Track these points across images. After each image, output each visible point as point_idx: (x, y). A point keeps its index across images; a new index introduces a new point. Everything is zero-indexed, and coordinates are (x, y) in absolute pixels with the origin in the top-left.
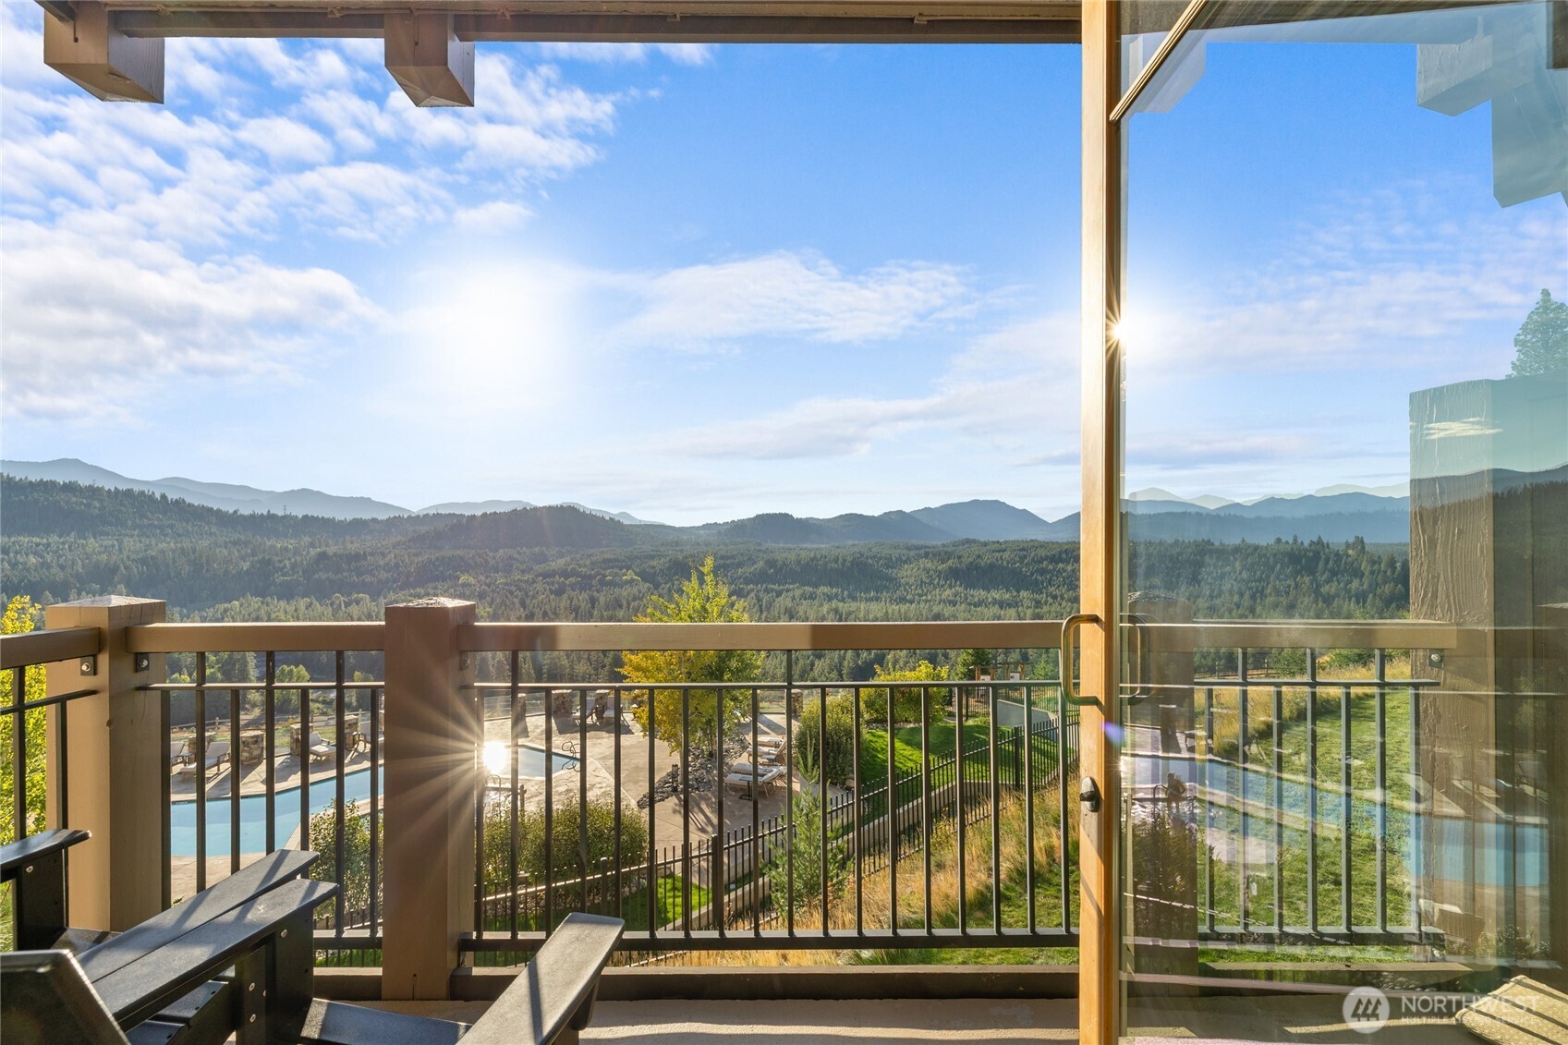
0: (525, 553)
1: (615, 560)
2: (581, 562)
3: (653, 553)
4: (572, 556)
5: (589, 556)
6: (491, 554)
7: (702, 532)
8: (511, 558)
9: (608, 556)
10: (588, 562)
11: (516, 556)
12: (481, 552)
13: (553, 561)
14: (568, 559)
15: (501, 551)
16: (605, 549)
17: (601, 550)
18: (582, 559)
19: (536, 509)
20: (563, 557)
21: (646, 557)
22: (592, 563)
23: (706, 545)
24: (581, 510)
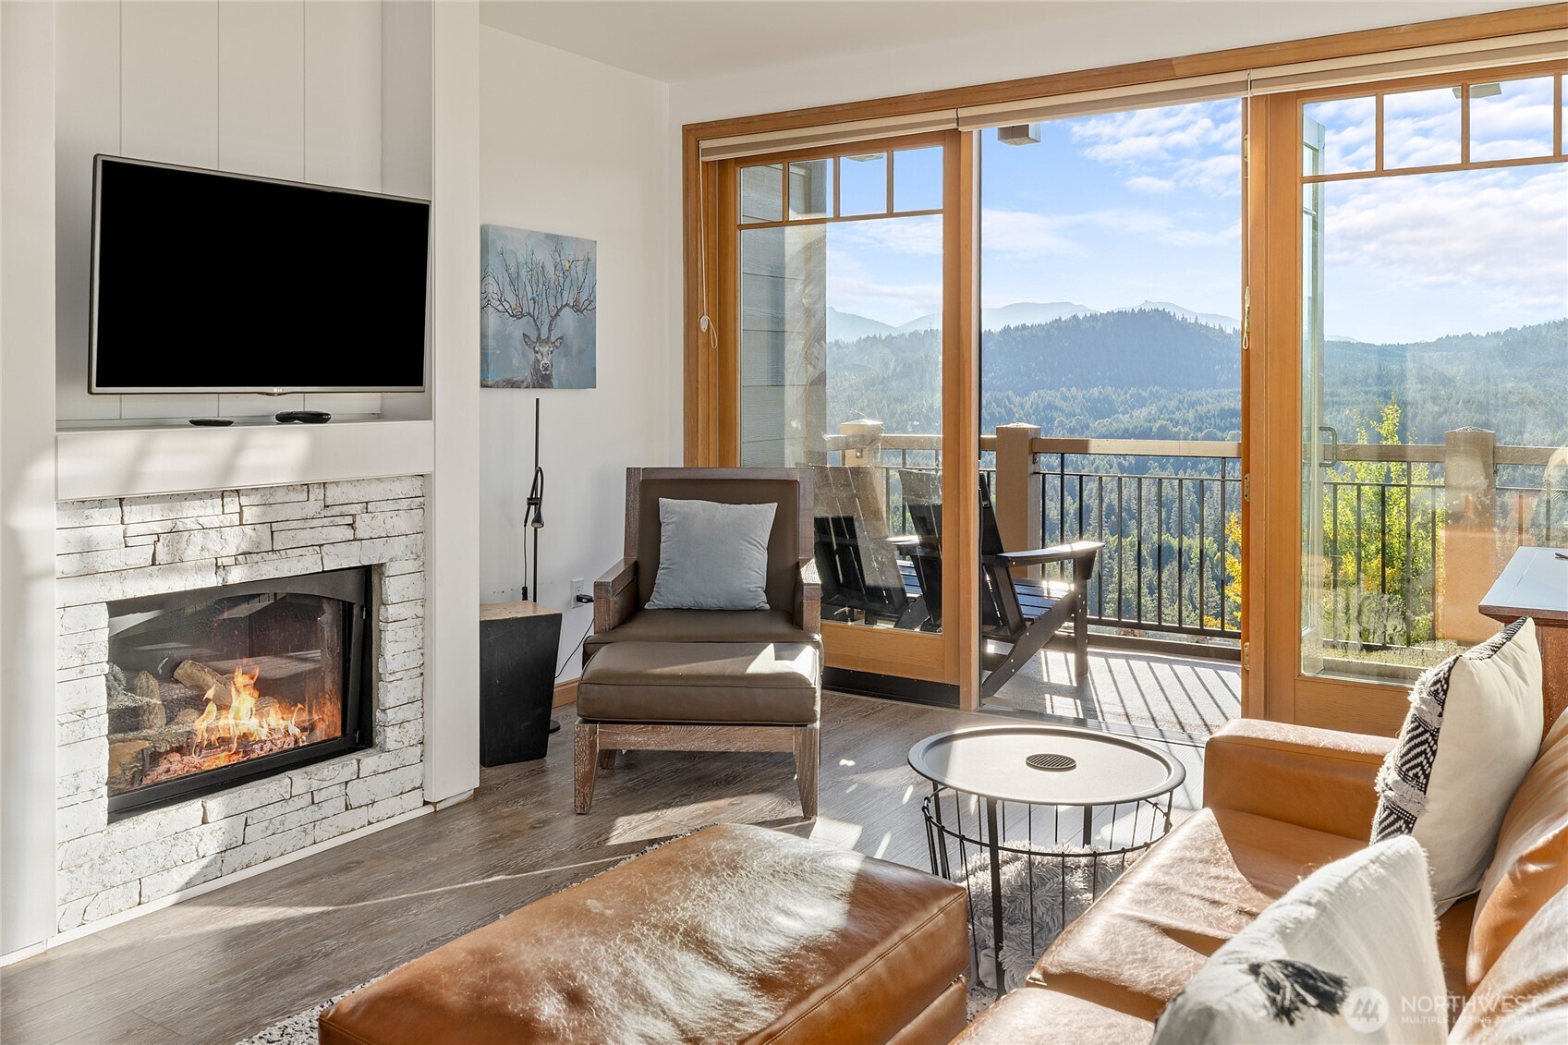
0: (1075, 398)
2: (1177, 415)
4: (1161, 404)
5: (1192, 405)
6: (1017, 400)
8: (1050, 407)
10: (1191, 415)
11: (1060, 403)
12: (1000, 396)
13: (1125, 412)
14: (1154, 409)
15: (1034, 394)
16: (1224, 391)
17: (1216, 392)
18: (1178, 409)
19: (1094, 318)
20: (1143, 405)
22: (1200, 418)
24: (1178, 316)
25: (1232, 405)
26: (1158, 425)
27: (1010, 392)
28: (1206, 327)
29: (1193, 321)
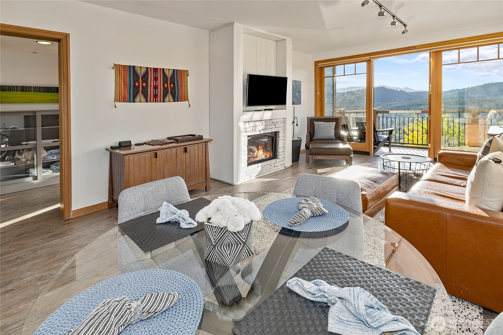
1: (404, 106)
2: (387, 107)
3: (421, 103)
4: (383, 105)
5: (390, 105)
7: (449, 94)
9: (398, 105)
10: (390, 107)
14: (381, 106)
16: (397, 102)
18: (387, 106)
21: (418, 105)
23: (451, 99)
24: (387, 88)
25: (399, 105)
26: (382, 109)
27: (349, 104)
28: (393, 90)
29: (390, 89)
